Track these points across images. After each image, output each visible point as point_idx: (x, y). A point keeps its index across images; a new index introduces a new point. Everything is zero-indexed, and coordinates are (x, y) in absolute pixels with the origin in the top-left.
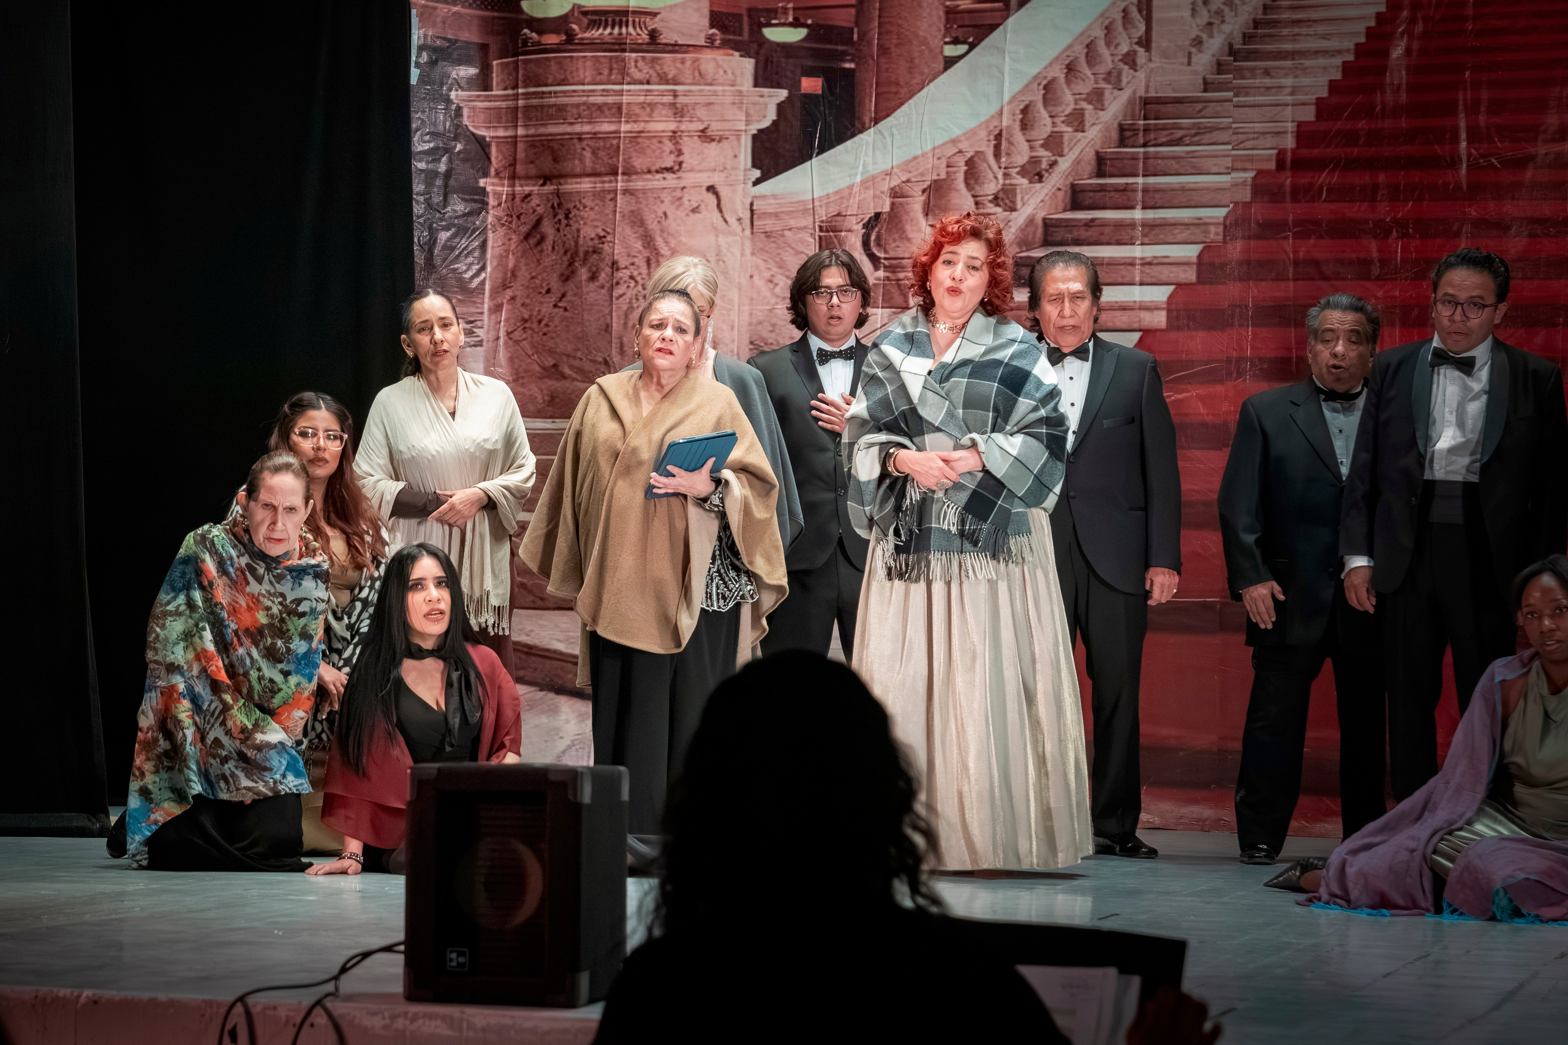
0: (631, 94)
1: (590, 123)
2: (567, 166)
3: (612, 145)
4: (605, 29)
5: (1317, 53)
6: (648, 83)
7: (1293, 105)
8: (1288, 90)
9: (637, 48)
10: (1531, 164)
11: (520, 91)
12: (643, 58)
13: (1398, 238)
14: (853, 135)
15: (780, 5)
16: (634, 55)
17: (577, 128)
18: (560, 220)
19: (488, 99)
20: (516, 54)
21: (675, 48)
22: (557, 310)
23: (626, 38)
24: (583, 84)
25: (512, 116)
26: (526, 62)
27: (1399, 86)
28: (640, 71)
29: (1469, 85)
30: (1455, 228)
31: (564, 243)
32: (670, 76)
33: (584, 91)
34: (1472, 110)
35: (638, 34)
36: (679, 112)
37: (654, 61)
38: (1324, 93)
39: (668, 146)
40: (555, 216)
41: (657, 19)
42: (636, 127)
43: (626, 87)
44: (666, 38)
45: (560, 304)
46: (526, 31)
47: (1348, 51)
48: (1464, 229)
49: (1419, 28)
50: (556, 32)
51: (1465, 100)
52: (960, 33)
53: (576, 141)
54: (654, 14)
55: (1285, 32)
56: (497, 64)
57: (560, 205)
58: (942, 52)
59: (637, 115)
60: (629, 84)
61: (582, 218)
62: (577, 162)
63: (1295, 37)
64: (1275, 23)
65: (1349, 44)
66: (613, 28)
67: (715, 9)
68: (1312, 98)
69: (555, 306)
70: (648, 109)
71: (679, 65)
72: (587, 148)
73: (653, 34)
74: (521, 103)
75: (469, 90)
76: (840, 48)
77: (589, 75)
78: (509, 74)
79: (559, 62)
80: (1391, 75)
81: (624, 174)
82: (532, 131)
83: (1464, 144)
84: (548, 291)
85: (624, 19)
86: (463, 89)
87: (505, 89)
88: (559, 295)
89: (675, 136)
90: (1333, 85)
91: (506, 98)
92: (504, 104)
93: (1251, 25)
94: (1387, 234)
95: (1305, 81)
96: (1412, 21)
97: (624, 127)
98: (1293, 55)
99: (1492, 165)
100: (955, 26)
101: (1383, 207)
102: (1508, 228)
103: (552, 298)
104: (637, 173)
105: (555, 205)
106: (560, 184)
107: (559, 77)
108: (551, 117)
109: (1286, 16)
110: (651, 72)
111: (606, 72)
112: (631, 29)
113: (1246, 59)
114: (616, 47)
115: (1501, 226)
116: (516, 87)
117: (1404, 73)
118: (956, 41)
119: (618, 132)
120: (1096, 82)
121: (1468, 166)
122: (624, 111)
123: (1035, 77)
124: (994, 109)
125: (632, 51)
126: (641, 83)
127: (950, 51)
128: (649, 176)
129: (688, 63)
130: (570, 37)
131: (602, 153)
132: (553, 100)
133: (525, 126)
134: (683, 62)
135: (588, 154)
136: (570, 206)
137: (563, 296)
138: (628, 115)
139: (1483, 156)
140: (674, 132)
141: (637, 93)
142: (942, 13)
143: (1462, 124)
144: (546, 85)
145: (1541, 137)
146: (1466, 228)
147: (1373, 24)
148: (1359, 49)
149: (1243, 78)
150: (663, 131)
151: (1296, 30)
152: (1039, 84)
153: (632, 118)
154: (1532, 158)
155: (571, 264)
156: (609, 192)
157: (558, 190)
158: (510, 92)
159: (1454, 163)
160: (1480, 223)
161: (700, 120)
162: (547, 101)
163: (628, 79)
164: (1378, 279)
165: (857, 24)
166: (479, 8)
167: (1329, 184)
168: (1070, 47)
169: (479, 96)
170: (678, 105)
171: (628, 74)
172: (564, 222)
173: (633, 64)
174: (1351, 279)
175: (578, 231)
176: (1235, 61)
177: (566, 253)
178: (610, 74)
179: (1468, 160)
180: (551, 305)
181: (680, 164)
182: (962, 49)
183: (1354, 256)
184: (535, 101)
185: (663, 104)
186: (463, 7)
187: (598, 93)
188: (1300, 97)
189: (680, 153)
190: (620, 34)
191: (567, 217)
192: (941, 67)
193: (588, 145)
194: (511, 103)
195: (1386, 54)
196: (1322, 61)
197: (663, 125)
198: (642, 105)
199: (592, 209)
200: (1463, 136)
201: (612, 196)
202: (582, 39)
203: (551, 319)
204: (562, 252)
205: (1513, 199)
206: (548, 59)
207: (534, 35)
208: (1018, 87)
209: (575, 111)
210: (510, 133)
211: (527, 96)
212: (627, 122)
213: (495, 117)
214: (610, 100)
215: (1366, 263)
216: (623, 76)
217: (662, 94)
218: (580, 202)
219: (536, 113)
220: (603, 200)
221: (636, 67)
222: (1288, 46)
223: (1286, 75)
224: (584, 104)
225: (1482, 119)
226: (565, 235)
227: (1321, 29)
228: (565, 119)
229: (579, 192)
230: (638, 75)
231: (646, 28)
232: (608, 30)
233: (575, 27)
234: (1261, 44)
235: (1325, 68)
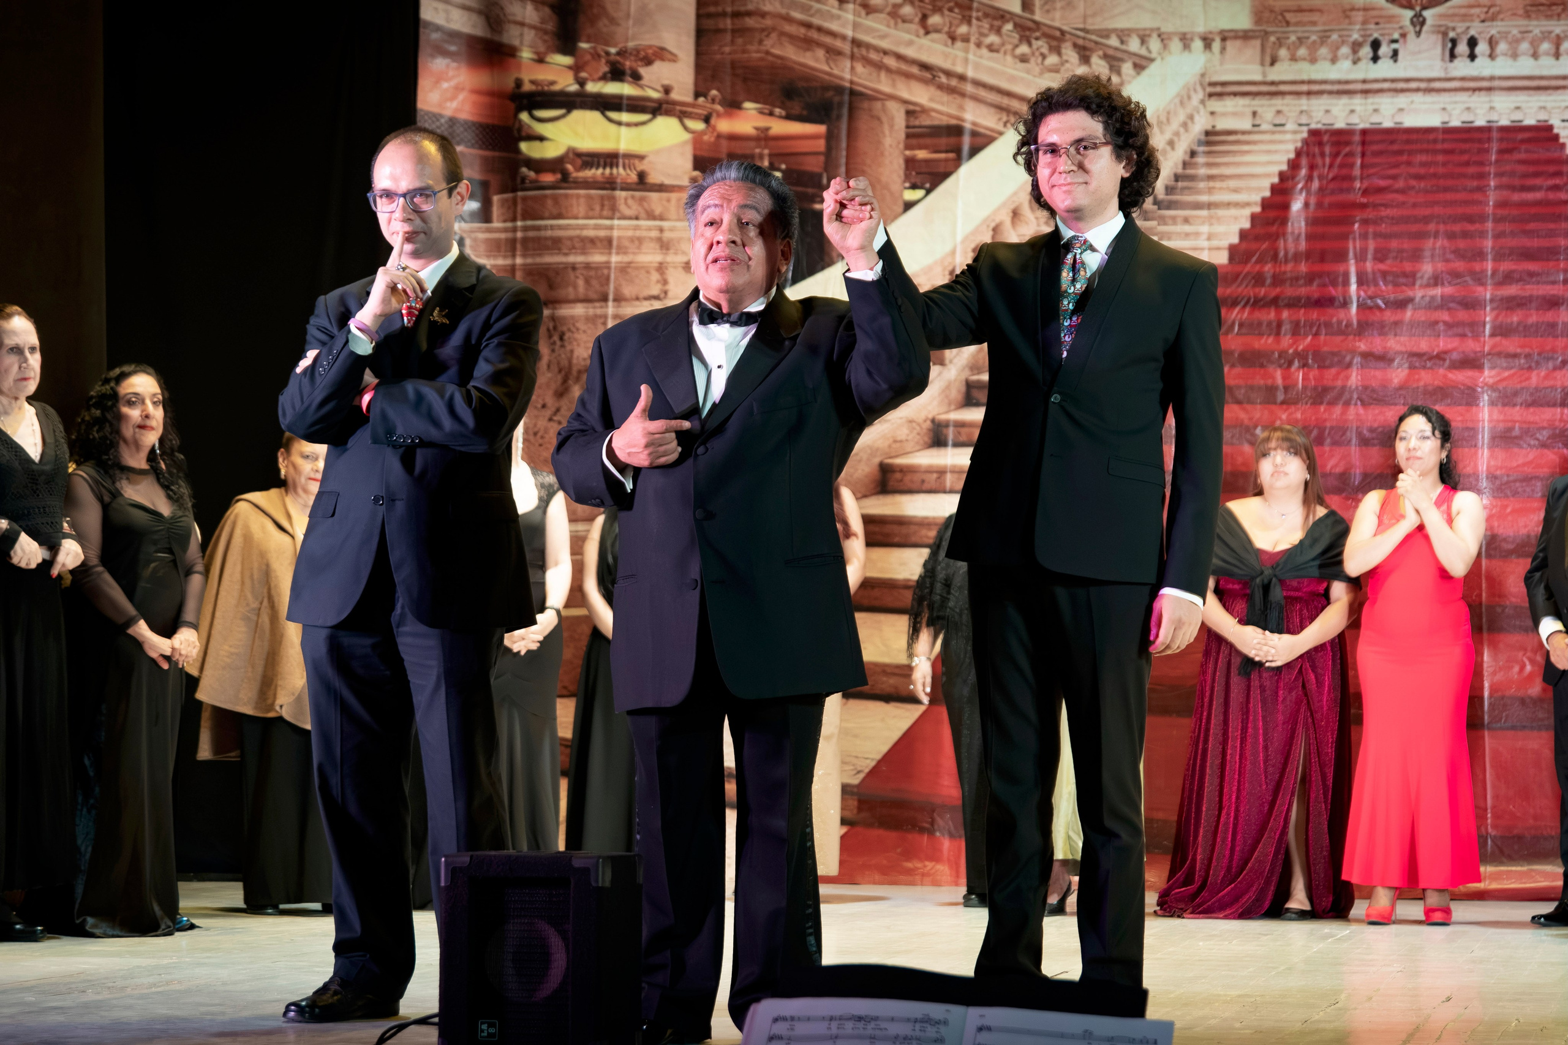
0: (620, 228)
1: (584, 253)
2: (562, 293)
3: (603, 274)
4: (597, 168)
5: (1229, 205)
6: (637, 218)
7: (1210, 249)
8: (1205, 236)
9: (626, 187)
10: (1410, 306)
11: (519, 223)
12: (633, 197)
13: (1299, 368)
14: (823, 268)
15: (757, 151)
16: (624, 194)
17: (572, 259)
18: (554, 343)
19: (489, 230)
20: (514, 190)
21: (661, 188)
22: (552, 424)
23: (616, 178)
24: (576, 218)
25: (511, 246)
26: (524, 199)
27: (1299, 235)
28: (629, 207)
29: (1357, 235)
30: (1348, 358)
31: (558, 363)
32: (657, 212)
33: (578, 225)
34: (1361, 258)
35: (628, 175)
36: (664, 245)
37: (642, 200)
38: (1235, 240)
39: (655, 276)
40: (550, 337)
41: (646, 161)
42: (626, 259)
43: (616, 222)
44: (654, 178)
45: (555, 418)
46: (524, 170)
47: (1256, 204)
48: (1355, 361)
49: (1316, 184)
50: (553, 171)
51: (1355, 248)
52: (918, 181)
53: (570, 271)
54: (641, 158)
55: (1202, 185)
56: (498, 200)
57: (555, 328)
58: (901, 196)
59: (626, 248)
60: (619, 219)
61: (576, 340)
62: (571, 289)
63: (1210, 191)
64: (1192, 178)
65: (1257, 198)
66: (604, 168)
67: (699, 153)
68: (1225, 243)
69: (550, 420)
70: (637, 242)
71: (665, 203)
72: (581, 277)
73: (642, 176)
74: (519, 235)
75: (472, 222)
76: (810, 190)
77: (582, 210)
78: (509, 208)
79: (556, 199)
80: (1292, 224)
81: (615, 300)
82: (529, 261)
83: (1353, 287)
84: (544, 406)
85: (615, 160)
86: (465, 221)
87: (505, 221)
88: (553, 409)
89: (661, 268)
90: (1243, 234)
91: (505, 230)
92: (503, 236)
93: (1173, 178)
94: (1290, 363)
95: (1219, 229)
96: (1310, 178)
97: (615, 259)
98: (1210, 206)
99: (1379, 307)
100: (914, 173)
101: (1286, 341)
102: (1392, 360)
103: (548, 413)
104: (626, 300)
105: (551, 327)
106: (555, 308)
107: (555, 212)
108: (548, 248)
109: (1202, 171)
110: (640, 209)
111: (597, 208)
112: (621, 170)
113: (1168, 208)
114: (607, 186)
115: (1384, 359)
116: (514, 220)
117: (1303, 224)
118: (914, 187)
119: (608, 262)
120: (1038, 225)
121: (1358, 306)
122: (615, 243)
123: (985, 221)
124: (948, 248)
125: (623, 189)
126: (630, 218)
127: (910, 195)
128: (637, 303)
129: (673, 202)
130: (565, 177)
131: (594, 282)
132: (549, 233)
133: (524, 256)
134: (669, 200)
135: (581, 283)
136: (565, 329)
137: (558, 410)
138: (619, 247)
139: (1371, 298)
140: (661, 263)
141: (626, 228)
142: (901, 162)
143: (1353, 270)
144: (542, 218)
145: (1418, 283)
146: (1357, 360)
147: (1276, 180)
148: (1265, 204)
149: (1165, 224)
150: (651, 262)
151: (1211, 184)
152: (988, 226)
153: (621, 250)
154: (1411, 300)
155: (565, 381)
156: (600, 316)
157: (553, 314)
158: (509, 225)
159: (1345, 304)
160: (1367, 356)
161: (684, 253)
162: (543, 233)
163: (617, 215)
164: (1283, 403)
165: (826, 169)
166: (481, 148)
167: (1241, 318)
168: (1015, 194)
169: (480, 228)
170: (665, 239)
171: (619, 211)
172: (558, 343)
173: (622, 201)
174: (1260, 403)
175: (572, 351)
176: (1159, 209)
177: (560, 371)
178: (602, 209)
179: (1358, 301)
180: (547, 418)
181: (666, 293)
182: (920, 193)
183: (1262, 382)
184: (531, 234)
185: (651, 239)
186: (467, 147)
187: (590, 227)
188: (1215, 243)
189: (665, 282)
190: (611, 174)
191: (561, 339)
192: (901, 208)
193: (582, 274)
194: (509, 235)
195: (1286, 207)
196: (1233, 212)
197: (650, 257)
198: (632, 240)
199: (584, 332)
200: (1353, 279)
201: (602, 320)
202: (577, 178)
203: (546, 431)
204: (556, 370)
205: (1396, 335)
206: (546, 196)
207: (532, 174)
208: (970, 227)
209: (569, 243)
210: (508, 262)
211: (525, 229)
212: (618, 253)
213: (495, 247)
214: (602, 233)
215: (1271, 390)
216: (613, 211)
217: (650, 229)
218: (574, 325)
219: (535, 244)
220: (594, 324)
221: (626, 203)
222: (1204, 198)
223: (1203, 223)
224: (578, 237)
225: (1369, 265)
226: (560, 355)
227: (1232, 183)
228: (559, 249)
229: (573, 317)
230: (627, 212)
231: (635, 169)
232: (600, 171)
233: (569, 167)
234: (1182, 195)
235: (1236, 218)
